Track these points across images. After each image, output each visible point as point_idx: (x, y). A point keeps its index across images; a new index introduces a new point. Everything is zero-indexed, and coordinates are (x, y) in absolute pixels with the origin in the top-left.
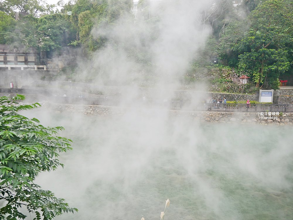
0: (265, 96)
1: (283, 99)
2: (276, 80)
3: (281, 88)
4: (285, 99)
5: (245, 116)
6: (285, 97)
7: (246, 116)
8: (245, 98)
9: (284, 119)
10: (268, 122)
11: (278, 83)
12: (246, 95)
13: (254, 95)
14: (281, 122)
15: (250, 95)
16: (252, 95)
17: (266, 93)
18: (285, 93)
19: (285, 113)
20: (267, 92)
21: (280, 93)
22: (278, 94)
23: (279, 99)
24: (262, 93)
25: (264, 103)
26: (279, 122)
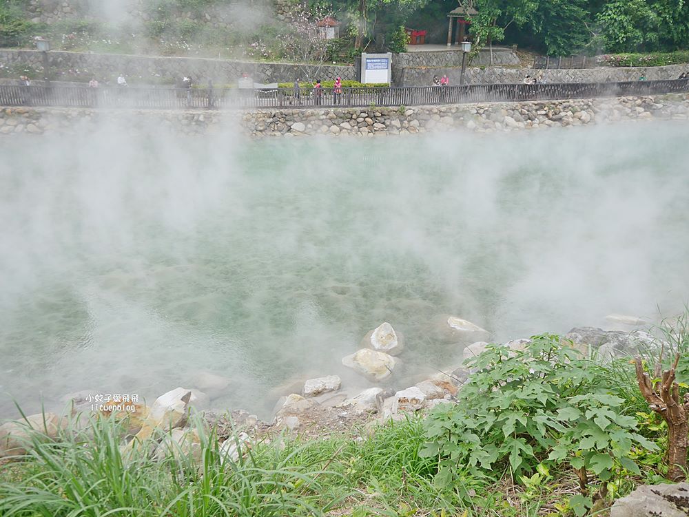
0: (374, 67)
1: (413, 75)
2: (399, 30)
3: (412, 49)
4: (417, 75)
5: (324, 117)
6: (418, 71)
7: (327, 117)
8: (330, 75)
9: (409, 121)
10: (375, 130)
11: (402, 37)
12: (332, 66)
13: (351, 66)
14: (402, 127)
15: (342, 66)
16: (346, 67)
17: (375, 61)
18: (418, 60)
19: (411, 107)
20: (377, 59)
21: (408, 62)
22: (404, 64)
23: (406, 75)
24: (368, 61)
25: (371, 85)
26: (398, 129)
